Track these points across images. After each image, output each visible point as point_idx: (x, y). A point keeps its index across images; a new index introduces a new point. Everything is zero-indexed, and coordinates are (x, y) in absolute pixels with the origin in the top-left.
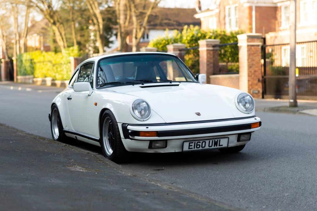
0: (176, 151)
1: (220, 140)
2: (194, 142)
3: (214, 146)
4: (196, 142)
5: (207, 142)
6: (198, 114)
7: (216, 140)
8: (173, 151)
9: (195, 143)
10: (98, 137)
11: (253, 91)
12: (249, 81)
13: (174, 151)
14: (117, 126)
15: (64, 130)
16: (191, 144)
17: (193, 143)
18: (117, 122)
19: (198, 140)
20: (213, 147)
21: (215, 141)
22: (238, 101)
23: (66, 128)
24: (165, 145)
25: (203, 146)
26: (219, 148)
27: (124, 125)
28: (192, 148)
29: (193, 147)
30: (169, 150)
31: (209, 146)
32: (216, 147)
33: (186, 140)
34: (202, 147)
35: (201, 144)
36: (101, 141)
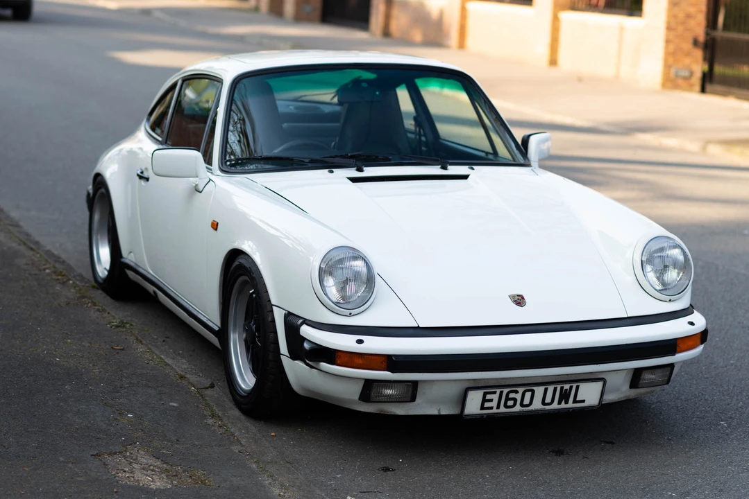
0: (443, 413)
1: (578, 387)
2: (498, 391)
3: (560, 403)
4: (506, 391)
5: (539, 391)
6: (519, 301)
7: (567, 387)
8: (434, 412)
9: (501, 393)
10: (215, 322)
11: (677, 73)
12: (668, 42)
13: (436, 413)
14: (270, 314)
15: (122, 260)
16: (488, 397)
17: (495, 393)
18: (273, 302)
19: (513, 385)
20: (555, 406)
21: (562, 388)
22: (644, 259)
23: (128, 256)
24: (410, 394)
25: (526, 401)
26: (574, 409)
27: (291, 318)
28: (491, 408)
29: (494, 404)
30: (421, 407)
31: (544, 403)
32: (563, 405)
33: (475, 386)
34: (522, 405)
35: (518, 397)
36: (223, 334)
